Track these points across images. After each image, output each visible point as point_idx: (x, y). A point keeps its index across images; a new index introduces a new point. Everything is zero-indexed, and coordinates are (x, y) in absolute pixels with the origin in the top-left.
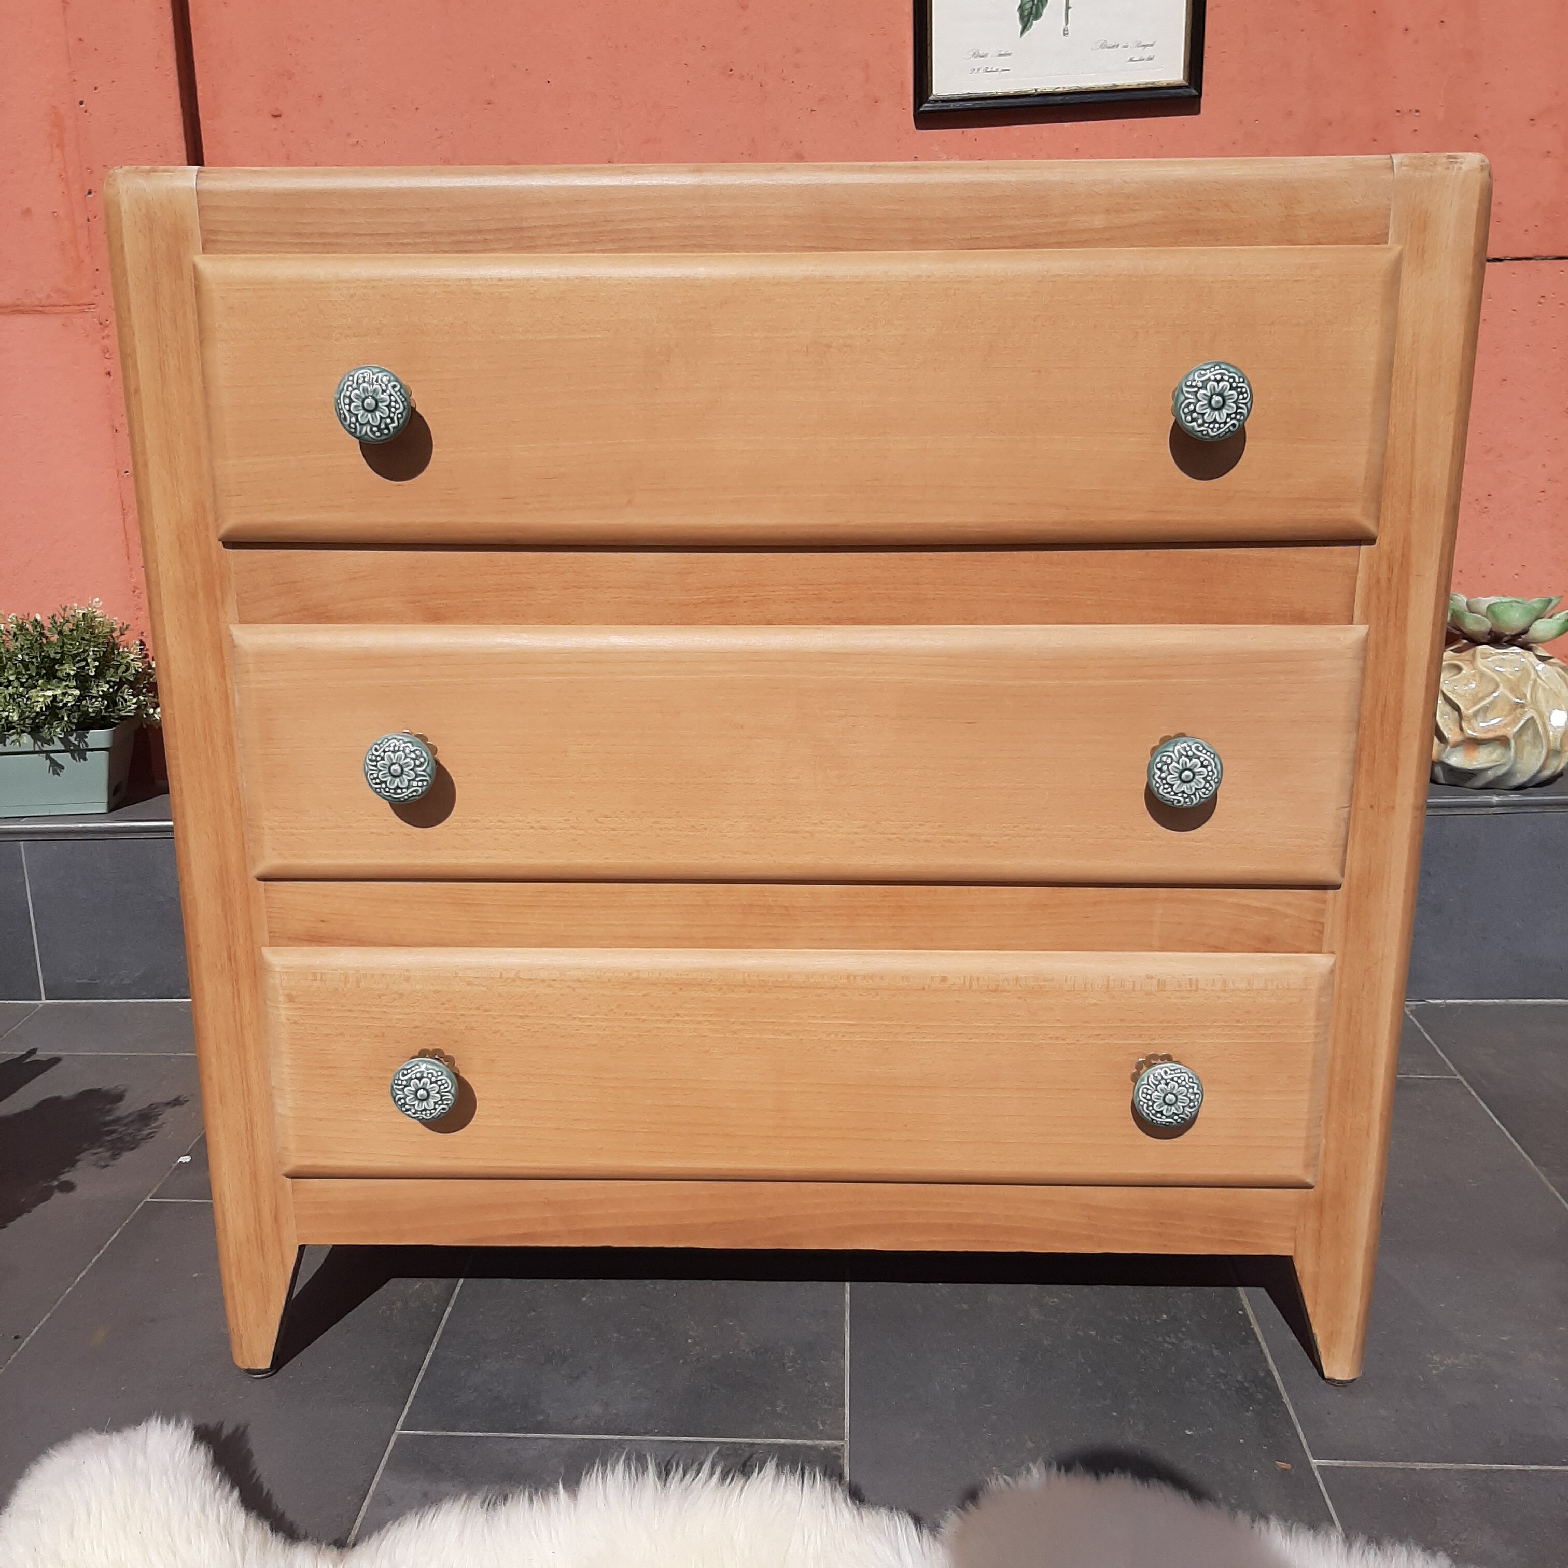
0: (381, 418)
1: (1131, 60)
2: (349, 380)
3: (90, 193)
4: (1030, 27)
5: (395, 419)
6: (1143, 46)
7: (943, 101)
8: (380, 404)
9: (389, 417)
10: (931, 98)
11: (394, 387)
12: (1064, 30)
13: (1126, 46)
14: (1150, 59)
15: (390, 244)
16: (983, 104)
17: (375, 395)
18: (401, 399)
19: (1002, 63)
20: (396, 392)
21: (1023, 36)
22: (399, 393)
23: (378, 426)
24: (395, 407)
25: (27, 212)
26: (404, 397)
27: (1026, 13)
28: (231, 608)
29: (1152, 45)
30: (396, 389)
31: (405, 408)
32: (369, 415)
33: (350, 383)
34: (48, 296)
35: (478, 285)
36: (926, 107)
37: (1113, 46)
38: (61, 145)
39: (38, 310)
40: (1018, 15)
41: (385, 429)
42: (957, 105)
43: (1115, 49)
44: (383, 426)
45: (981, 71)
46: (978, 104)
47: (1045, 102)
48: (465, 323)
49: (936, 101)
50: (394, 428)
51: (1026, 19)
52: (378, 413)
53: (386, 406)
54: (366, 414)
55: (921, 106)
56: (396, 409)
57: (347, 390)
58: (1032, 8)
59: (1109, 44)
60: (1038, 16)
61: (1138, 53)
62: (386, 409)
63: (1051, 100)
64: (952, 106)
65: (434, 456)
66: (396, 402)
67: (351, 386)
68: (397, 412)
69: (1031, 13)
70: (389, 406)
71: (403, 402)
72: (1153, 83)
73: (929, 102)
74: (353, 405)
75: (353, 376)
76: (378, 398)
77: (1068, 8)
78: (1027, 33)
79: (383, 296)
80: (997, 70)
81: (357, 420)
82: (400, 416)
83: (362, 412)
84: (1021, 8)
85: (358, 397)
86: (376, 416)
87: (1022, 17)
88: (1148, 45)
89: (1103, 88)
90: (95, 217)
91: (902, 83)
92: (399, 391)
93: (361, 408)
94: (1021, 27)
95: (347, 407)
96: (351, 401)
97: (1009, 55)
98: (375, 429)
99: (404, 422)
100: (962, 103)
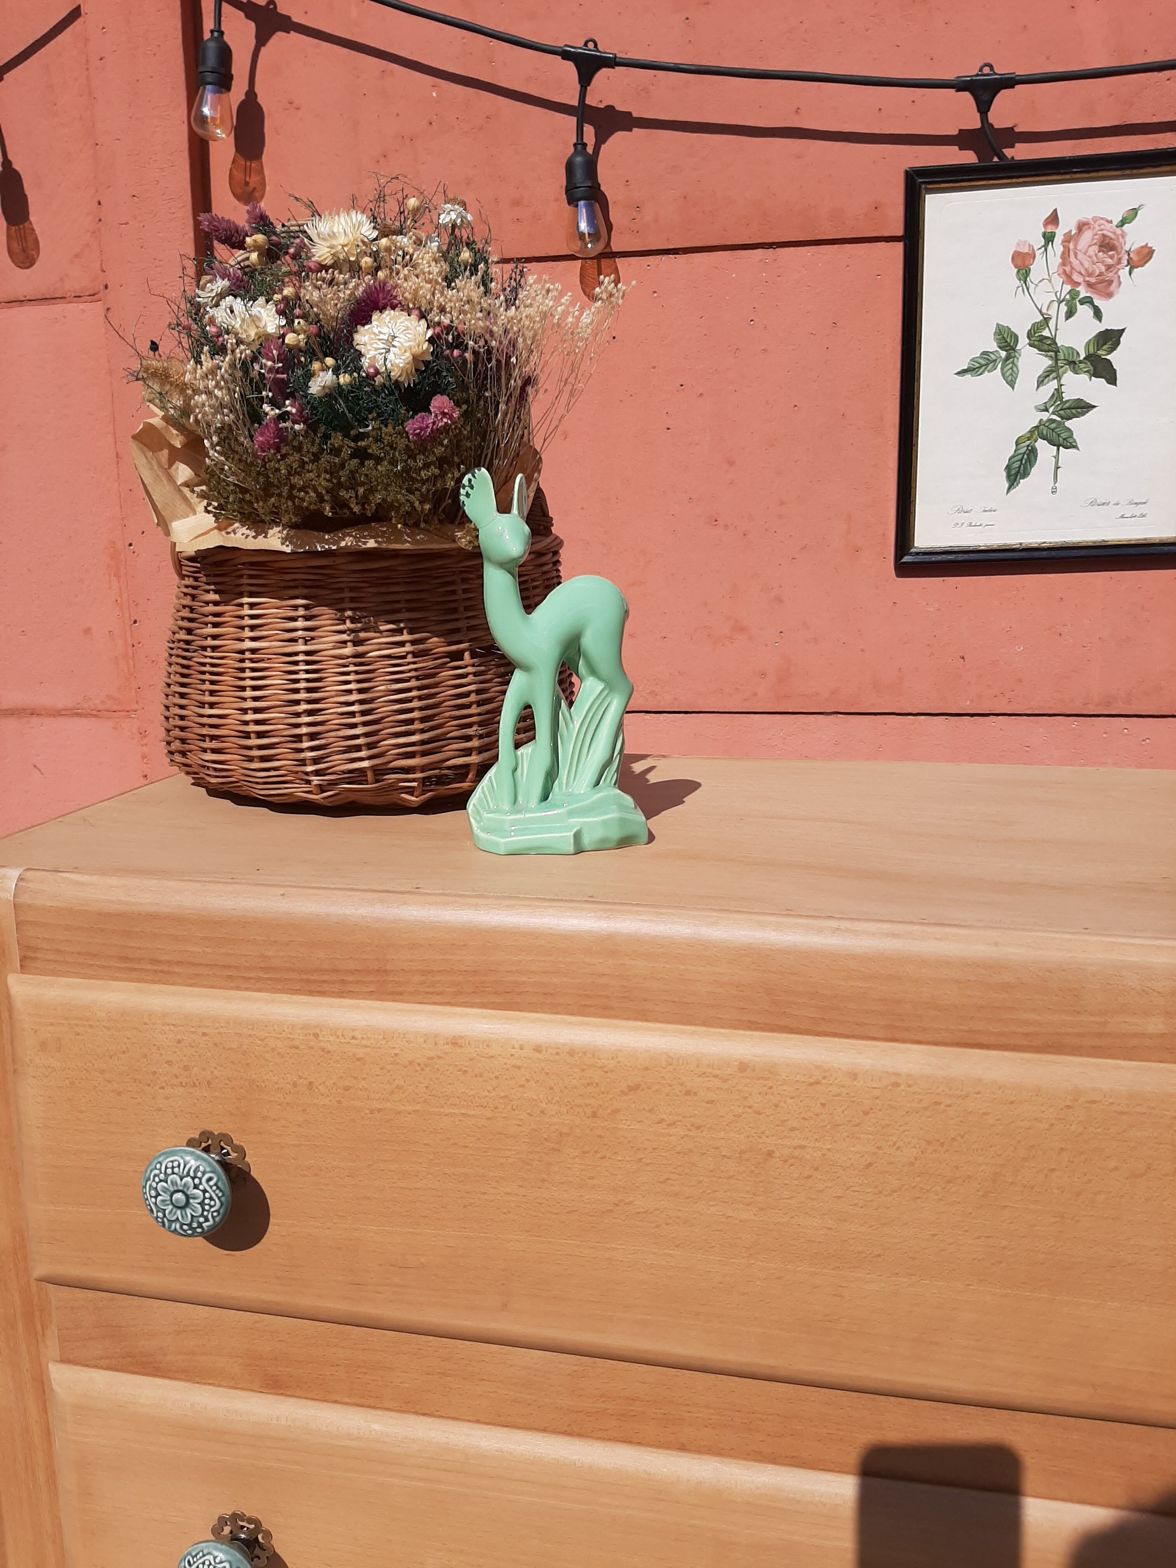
0: (192, 1216)
1: (1122, 517)
2: (156, 1168)
3: (135, 622)
4: (1017, 485)
5: (210, 1217)
6: (1136, 503)
7: (925, 553)
8: (191, 1201)
9: (202, 1215)
10: (913, 550)
11: (210, 1179)
12: (1053, 488)
13: (1117, 504)
14: (1144, 516)
15: (230, 977)
16: (965, 557)
17: (185, 1190)
18: (217, 1195)
19: (986, 518)
20: (211, 1187)
21: (1009, 494)
22: (214, 1188)
23: (190, 1225)
24: (209, 1205)
25: (87, 631)
26: (221, 1191)
27: (1013, 472)
28: (51, 1346)
29: (1145, 503)
30: (212, 1183)
31: (222, 1204)
32: (179, 1212)
33: (157, 1172)
34: (103, 702)
35: (327, 1042)
36: (906, 559)
37: (1104, 504)
38: (117, 575)
39: (95, 714)
40: (1005, 474)
41: (198, 1227)
42: (939, 558)
43: (1105, 507)
44: (195, 1225)
45: (965, 525)
46: (961, 557)
47: (1030, 556)
48: (311, 1083)
49: (917, 554)
50: (207, 1226)
51: (1013, 478)
52: (189, 1211)
53: (199, 1203)
54: (174, 1210)
55: (902, 558)
56: (211, 1207)
57: (154, 1180)
58: (1020, 467)
59: (1098, 502)
60: (1025, 474)
61: (1129, 510)
62: (199, 1206)
63: (1036, 554)
64: (934, 558)
65: (271, 1228)
66: (211, 1198)
67: (158, 1176)
68: (212, 1210)
69: (1018, 472)
70: (202, 1204)
71: (219, 1198)
72: (1145, 539)
73: (911, 554)
74: (159, 1198)
75: (161, 1163)
76: (189, 1193)
77: (1057, 468)
78: (1013, 491)
79: (216, 1044)
80: (980, 525)
81: (165, 1215)
82: (215, 1214)
83: (171, 1207)
84: (1008, 468)
85: (165, 1190)
86: (186, 1214)
87: (1009, 476)
88: (1140, 503)
89: (1091, 544)
90: (139, 643)
91: (884, 535)
92: (216, 1184)
93: (169, 1202)
94: (1007, 485)
95: (153, 1200)
96: (158, 1195)
97: (994, 511)
98: (185, 1227)
99: (221, 1220)
100: (944, 556)
